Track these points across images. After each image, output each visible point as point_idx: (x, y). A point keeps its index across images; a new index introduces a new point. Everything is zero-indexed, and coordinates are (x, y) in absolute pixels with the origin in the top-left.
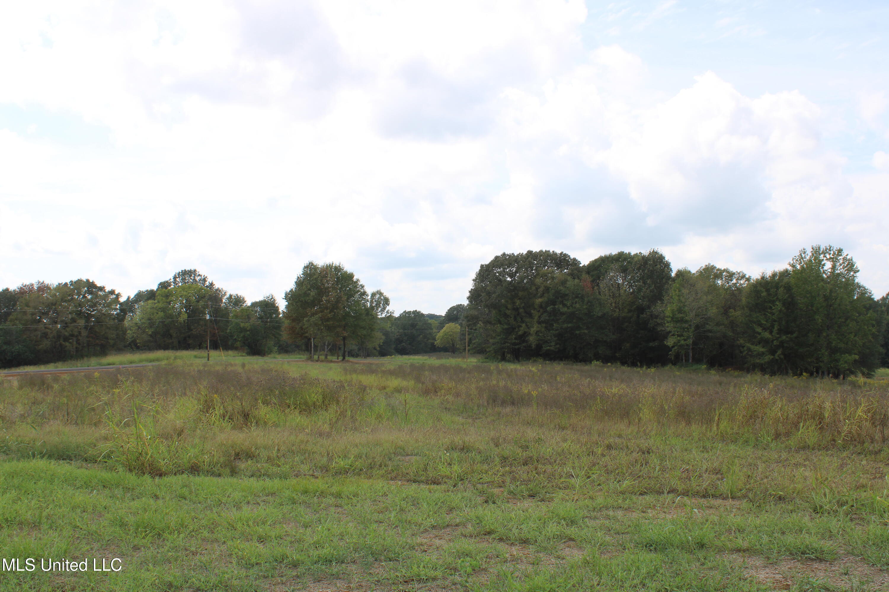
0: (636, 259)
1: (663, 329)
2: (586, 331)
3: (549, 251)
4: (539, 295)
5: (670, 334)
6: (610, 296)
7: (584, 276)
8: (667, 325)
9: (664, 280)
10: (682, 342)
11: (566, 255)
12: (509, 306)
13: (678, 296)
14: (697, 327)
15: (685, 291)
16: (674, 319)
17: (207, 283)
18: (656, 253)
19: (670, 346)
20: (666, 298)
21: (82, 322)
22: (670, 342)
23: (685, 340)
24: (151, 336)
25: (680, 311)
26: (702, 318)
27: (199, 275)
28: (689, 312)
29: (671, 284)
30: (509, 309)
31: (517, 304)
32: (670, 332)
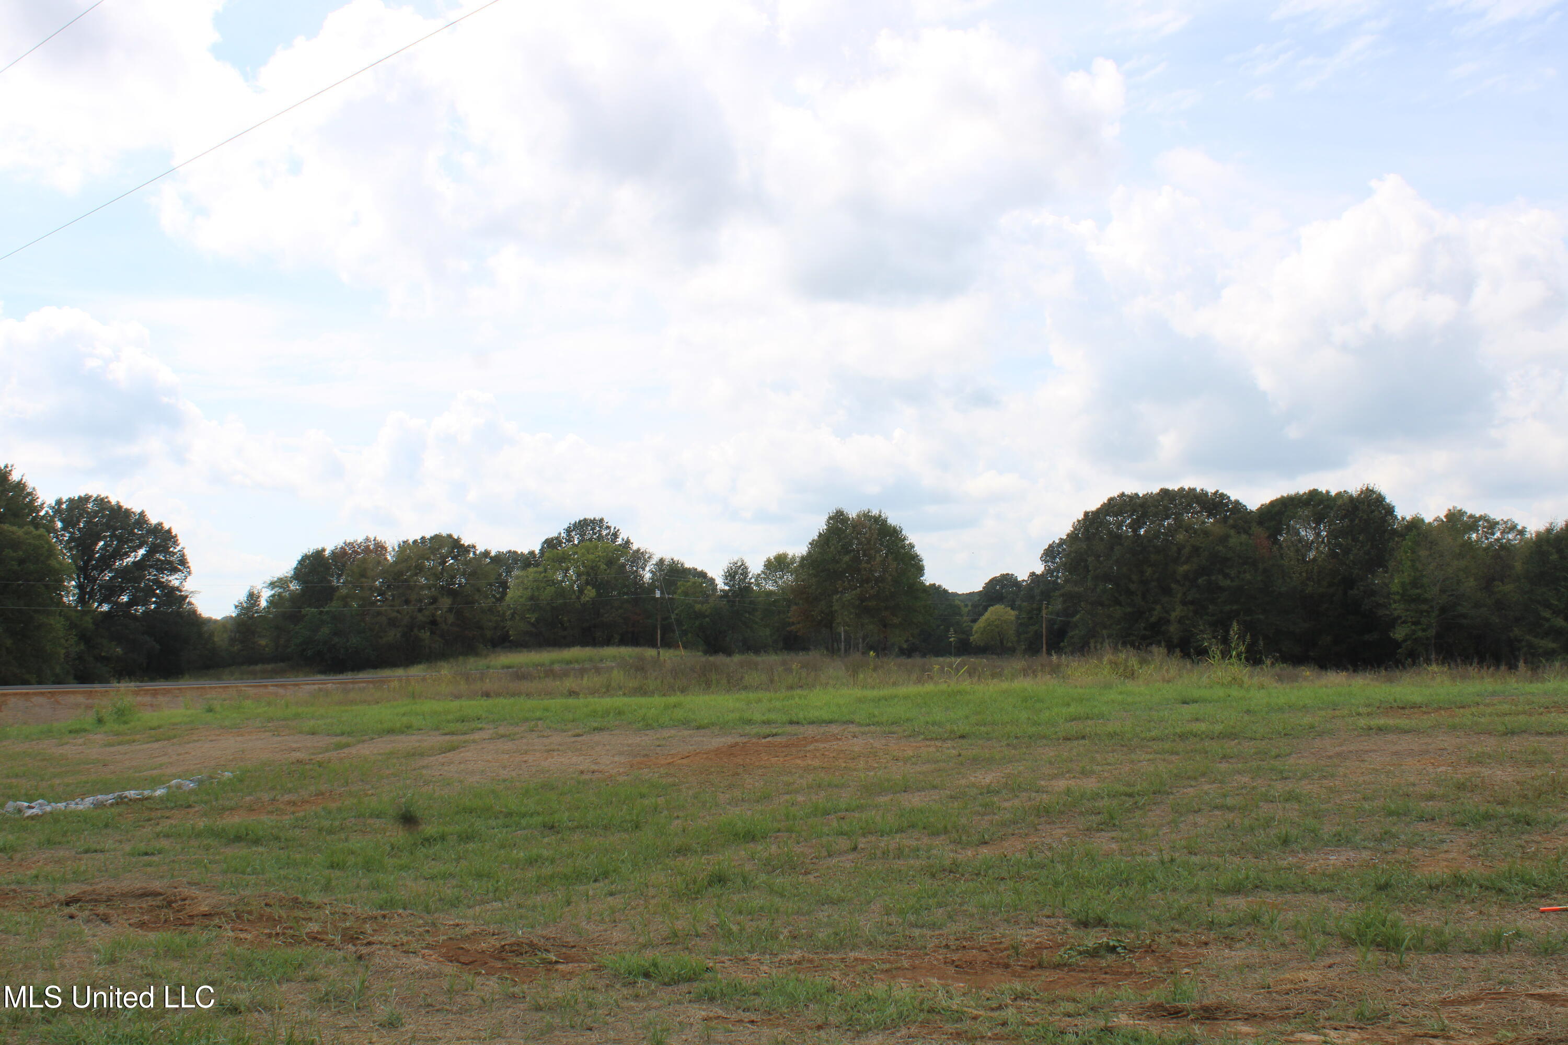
0: (1340, 502)
1: (1388, 613)
2: (1261, 617)
3: (1194, 490)
4: (1183, 559)
5: (1399, 621)
6: (1298, 560)
7: (1256, 529)
8: (1394, 606)
9: (1387, 536)
10: (1420, 634)
11: (1222, 496)
12: (1135, 577)
13: (1411, 560)
14: (1443, 610)
15: (1423, 553)
16: (1406, 598)
17: (619, 541)
18: (1372, 491)
19: (1400, 640)
20: (1391, 564)
21: (446, 602)
22: (1399, 633)
23: (1424, 630)
24: (533, 625)
25: (1415, 583)
26: (1452, 595)
27: (608, 527)
28: (1429, 586)
29: (1397, 542)
30: (1133, 583)
31: (1147, 574)
32: (1399, 617)
